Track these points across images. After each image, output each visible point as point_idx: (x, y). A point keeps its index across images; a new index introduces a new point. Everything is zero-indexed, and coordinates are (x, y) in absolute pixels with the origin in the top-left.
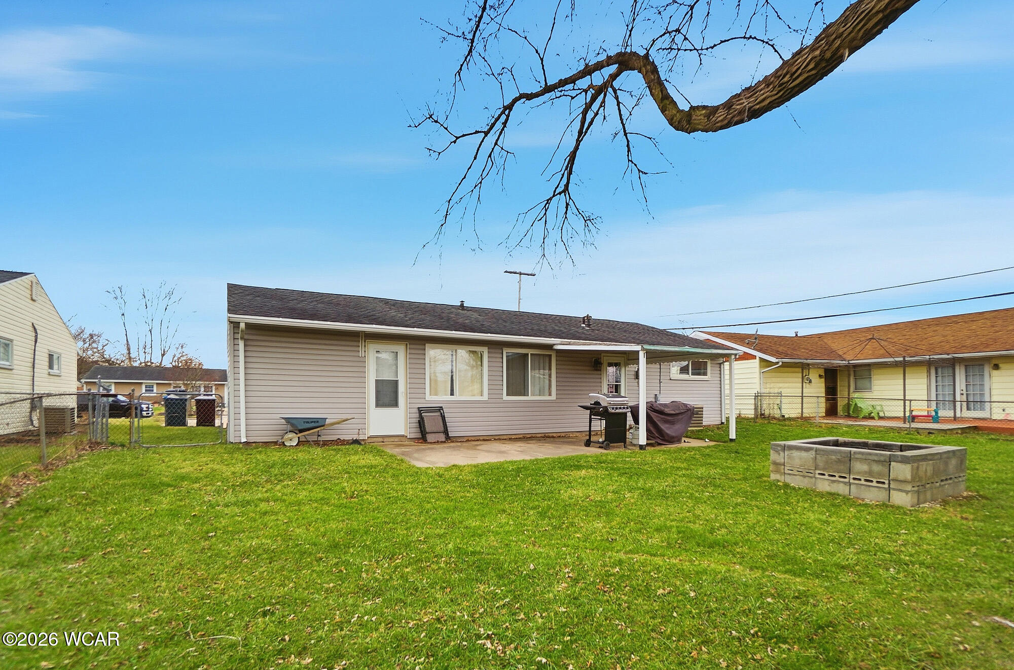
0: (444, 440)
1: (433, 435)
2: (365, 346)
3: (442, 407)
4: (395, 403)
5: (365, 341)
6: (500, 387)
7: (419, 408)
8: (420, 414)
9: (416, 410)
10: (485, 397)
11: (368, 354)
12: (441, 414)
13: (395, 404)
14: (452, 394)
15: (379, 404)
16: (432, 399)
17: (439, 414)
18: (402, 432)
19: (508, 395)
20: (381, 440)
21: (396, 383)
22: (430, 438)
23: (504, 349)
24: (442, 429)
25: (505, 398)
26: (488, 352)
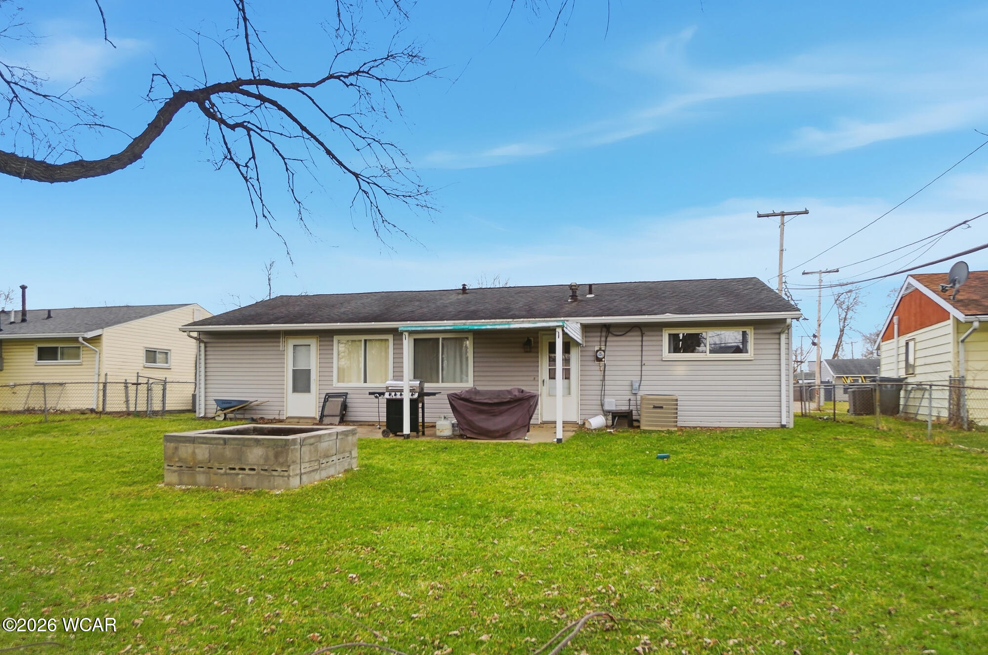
2: (284, 342)
3: (344, 393)
4: (307, 390)
5: (284, 338)
7: (325, 393)
8: (325, 399)
9: (323, 396)
11: (287, 348)
14: (365, 381)
15: (295, 390)
16: (337, 386)
18: (312, 415)
21: (309, 371)
26: (394, 340)
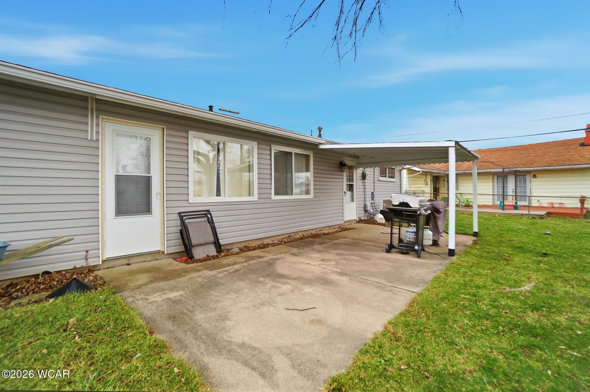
0: (215, 253)
1: (201, 248)
2: (98, 125)
3: (208, 211)
4: (145, 209)
5: (98, 117)
6: (269, 186)
7: (179, 213)
8: (183, 222)
9: (176, 217)
10: (255, 197)
11: (103, 137)
12: (208, 218)
13: (148, 210)
14: (218, 194)
15: (120, 212)
16: (195, 202)
17: (206, 219)
18: (157, 247)
19: (276, 194)
20: (125, 261)
21: (148, 181)
22: (198, 253)
23: (272, 145)
24: (212, 239)
25: (274, 197)
26: (258, 148)
